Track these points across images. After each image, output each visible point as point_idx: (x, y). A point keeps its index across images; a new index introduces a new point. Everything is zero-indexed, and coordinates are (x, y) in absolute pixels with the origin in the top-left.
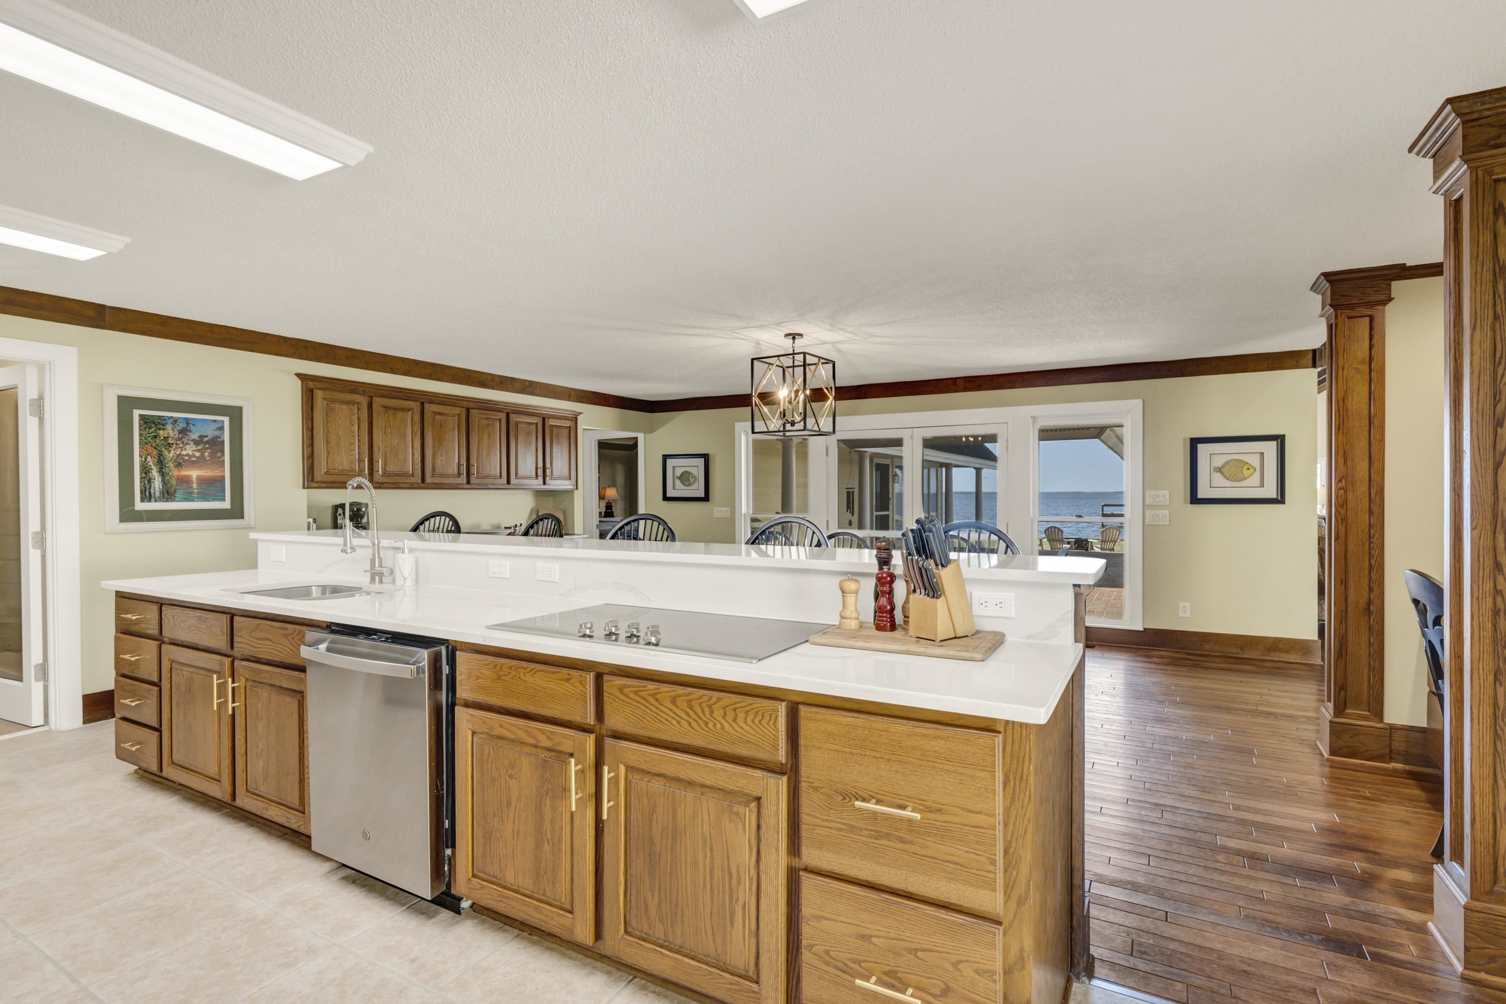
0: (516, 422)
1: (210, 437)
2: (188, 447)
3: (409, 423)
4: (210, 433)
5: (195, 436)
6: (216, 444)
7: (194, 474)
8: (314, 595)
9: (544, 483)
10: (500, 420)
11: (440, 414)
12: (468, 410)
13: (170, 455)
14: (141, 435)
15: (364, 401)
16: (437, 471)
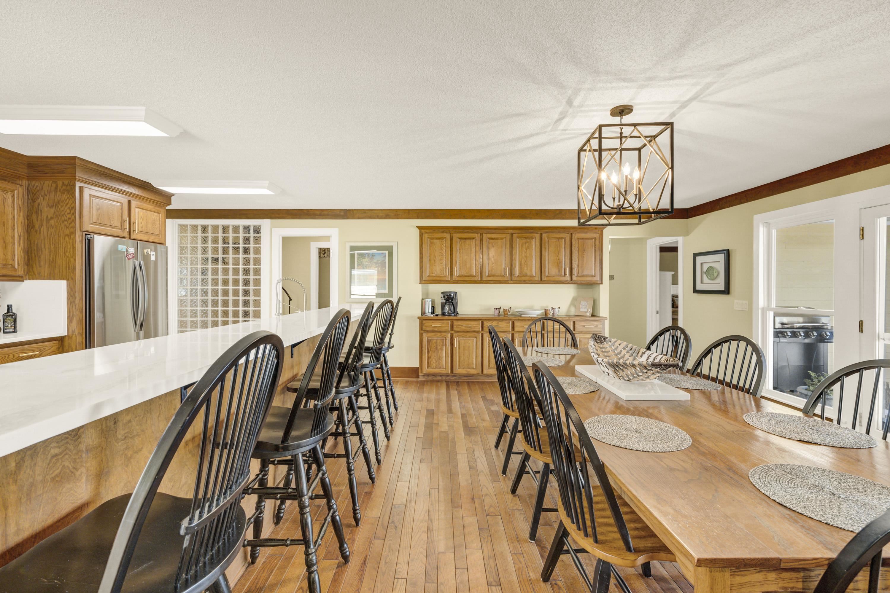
0: (547, 239)
1: (381, 261)
3: (473, 245)
6: (383, 264)
9: (571, 279)
10: (535, 239)
11: (492, 239)
12: (512, 234)
14: (357, 261)
15: (448, 236)
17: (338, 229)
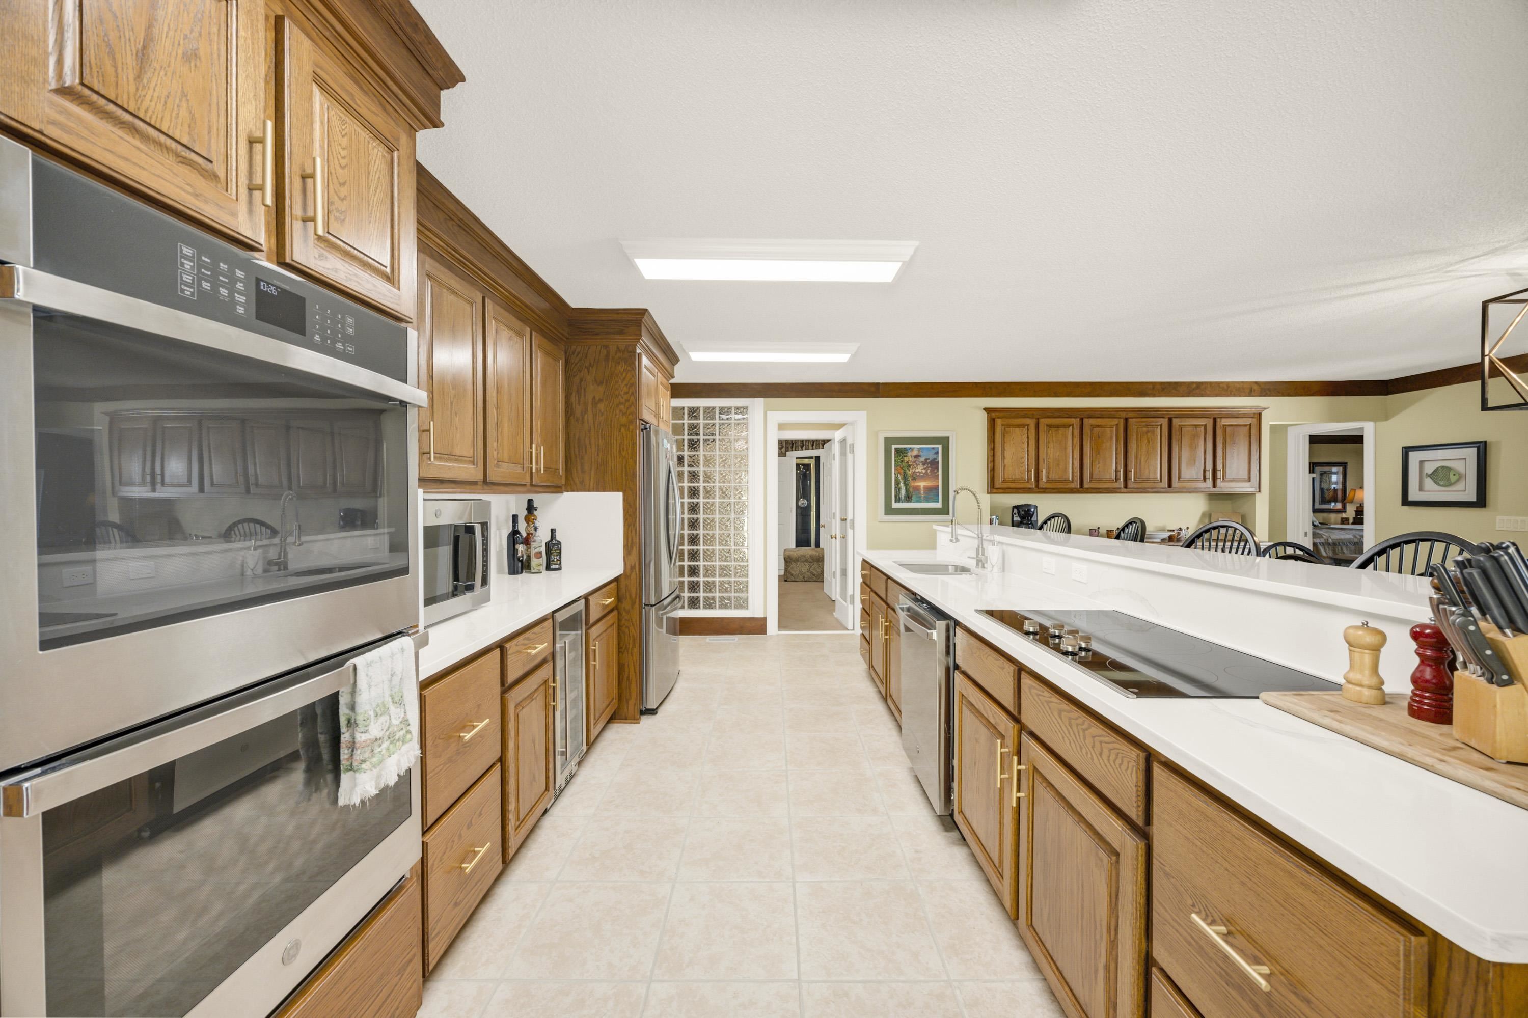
0: (1179, 425)
1: (931, 459)
2: (919, 467)
3: (1070, 437)
4: (931, 456)
5: (922, 459)
6: (934, 464)
7: (922, 484)
8: (950, 572)
9: (1214, 486)
10: (1161, 425)
11: (1098, 426)
12: (1126, 420)
13: (910, 472)
14: (895, 461)
15: (1032, 422)
16: (1094, 477)
17: (865, 412)
